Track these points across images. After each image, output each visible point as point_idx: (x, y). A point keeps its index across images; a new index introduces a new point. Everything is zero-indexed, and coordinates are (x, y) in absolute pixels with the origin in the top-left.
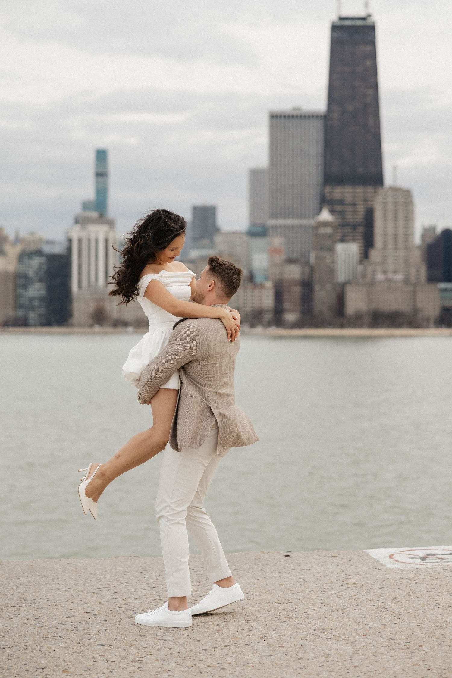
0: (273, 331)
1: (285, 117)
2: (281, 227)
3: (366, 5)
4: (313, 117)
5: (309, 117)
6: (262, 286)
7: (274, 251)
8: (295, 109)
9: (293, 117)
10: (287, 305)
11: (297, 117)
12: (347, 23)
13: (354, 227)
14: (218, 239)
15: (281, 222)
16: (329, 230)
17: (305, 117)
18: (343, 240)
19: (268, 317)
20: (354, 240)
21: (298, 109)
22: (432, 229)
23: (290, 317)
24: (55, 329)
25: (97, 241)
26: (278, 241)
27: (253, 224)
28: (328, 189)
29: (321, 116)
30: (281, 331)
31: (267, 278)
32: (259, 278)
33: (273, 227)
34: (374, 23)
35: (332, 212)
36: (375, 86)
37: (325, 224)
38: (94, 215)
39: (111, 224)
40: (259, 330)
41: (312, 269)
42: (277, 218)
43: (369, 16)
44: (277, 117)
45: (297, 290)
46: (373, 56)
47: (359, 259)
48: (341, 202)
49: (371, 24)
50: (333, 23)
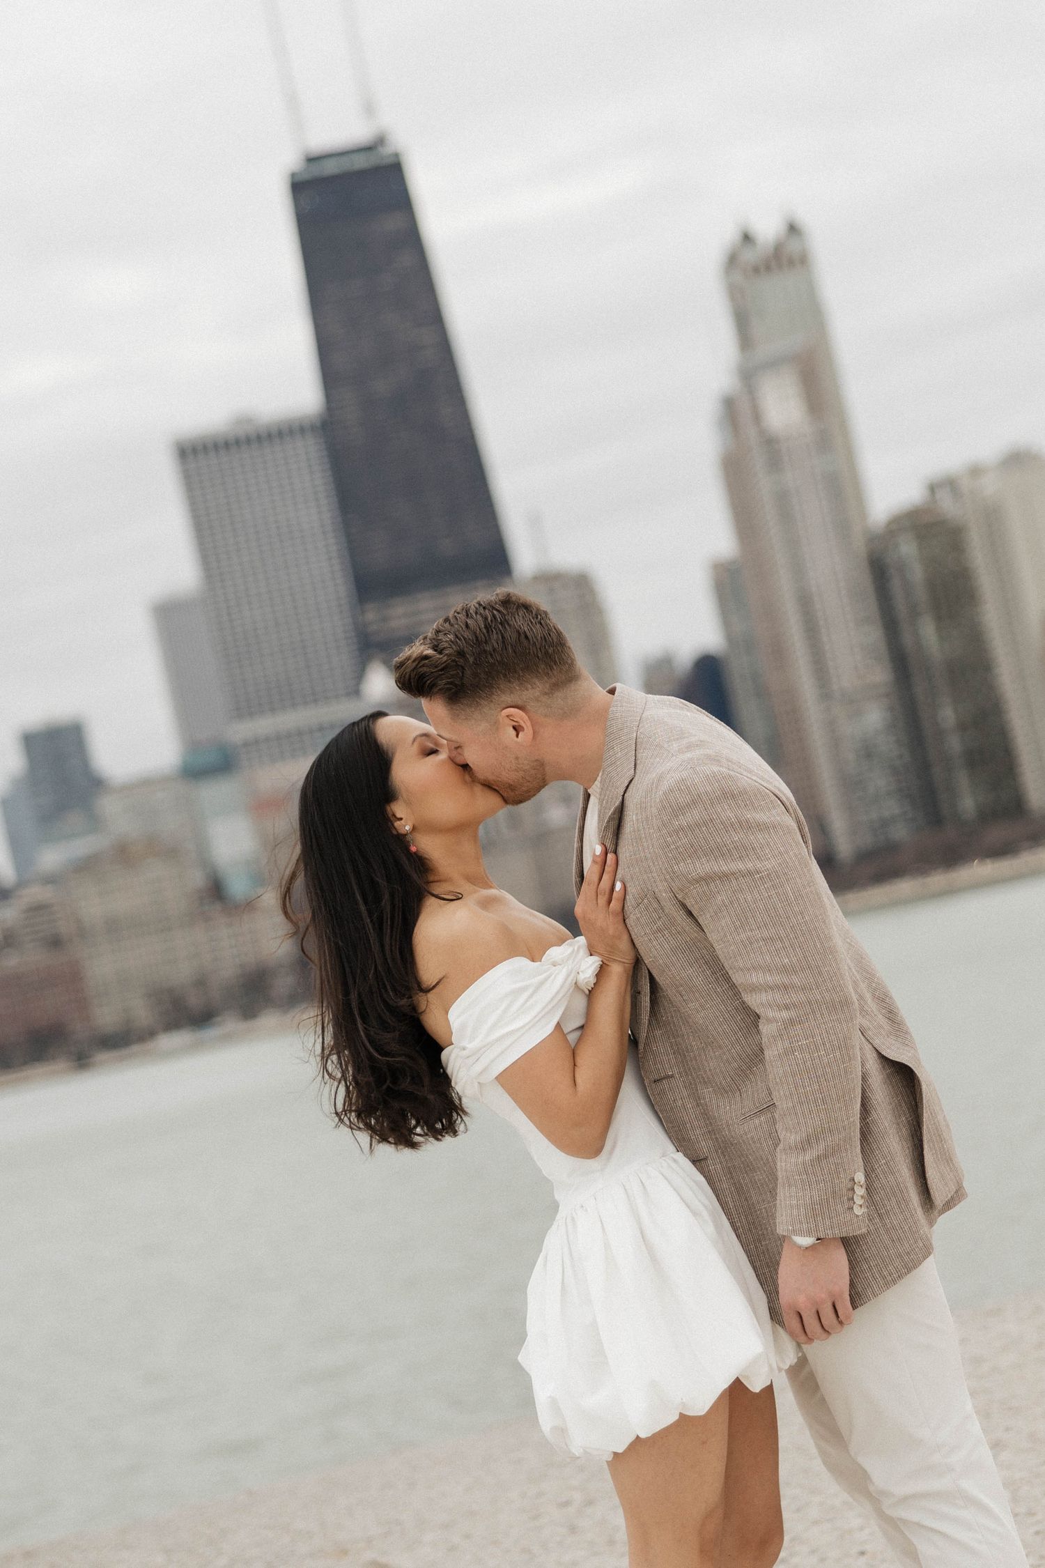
1: (216, 447)
2: (267, 739)
3: (369, 109)
4: (291, 432)
5: (280, 434)
6: (249, 906)
7: (261, 807)
8: (239, 423)
9: (238, 442)
11: (248, 441)
12: (331, 168)
14: (109, 806)
15: (264, 725)
17: (270, 436)
19: (284, 983)
22: (664, 662)
26: (267, 778)
27: (192, 745)
28: (371, 615)
29: (313, 428)
31: (259, 879)
32: (238, 886)
33: (246, 744)
34: (397, 155)
36: (434, 318)
40: (269, 1020)
42: (251, 715)
43: (379, 142)
44: (195, 451)
46: (412, 239)
49: (391, 160)
50: (293, 175)
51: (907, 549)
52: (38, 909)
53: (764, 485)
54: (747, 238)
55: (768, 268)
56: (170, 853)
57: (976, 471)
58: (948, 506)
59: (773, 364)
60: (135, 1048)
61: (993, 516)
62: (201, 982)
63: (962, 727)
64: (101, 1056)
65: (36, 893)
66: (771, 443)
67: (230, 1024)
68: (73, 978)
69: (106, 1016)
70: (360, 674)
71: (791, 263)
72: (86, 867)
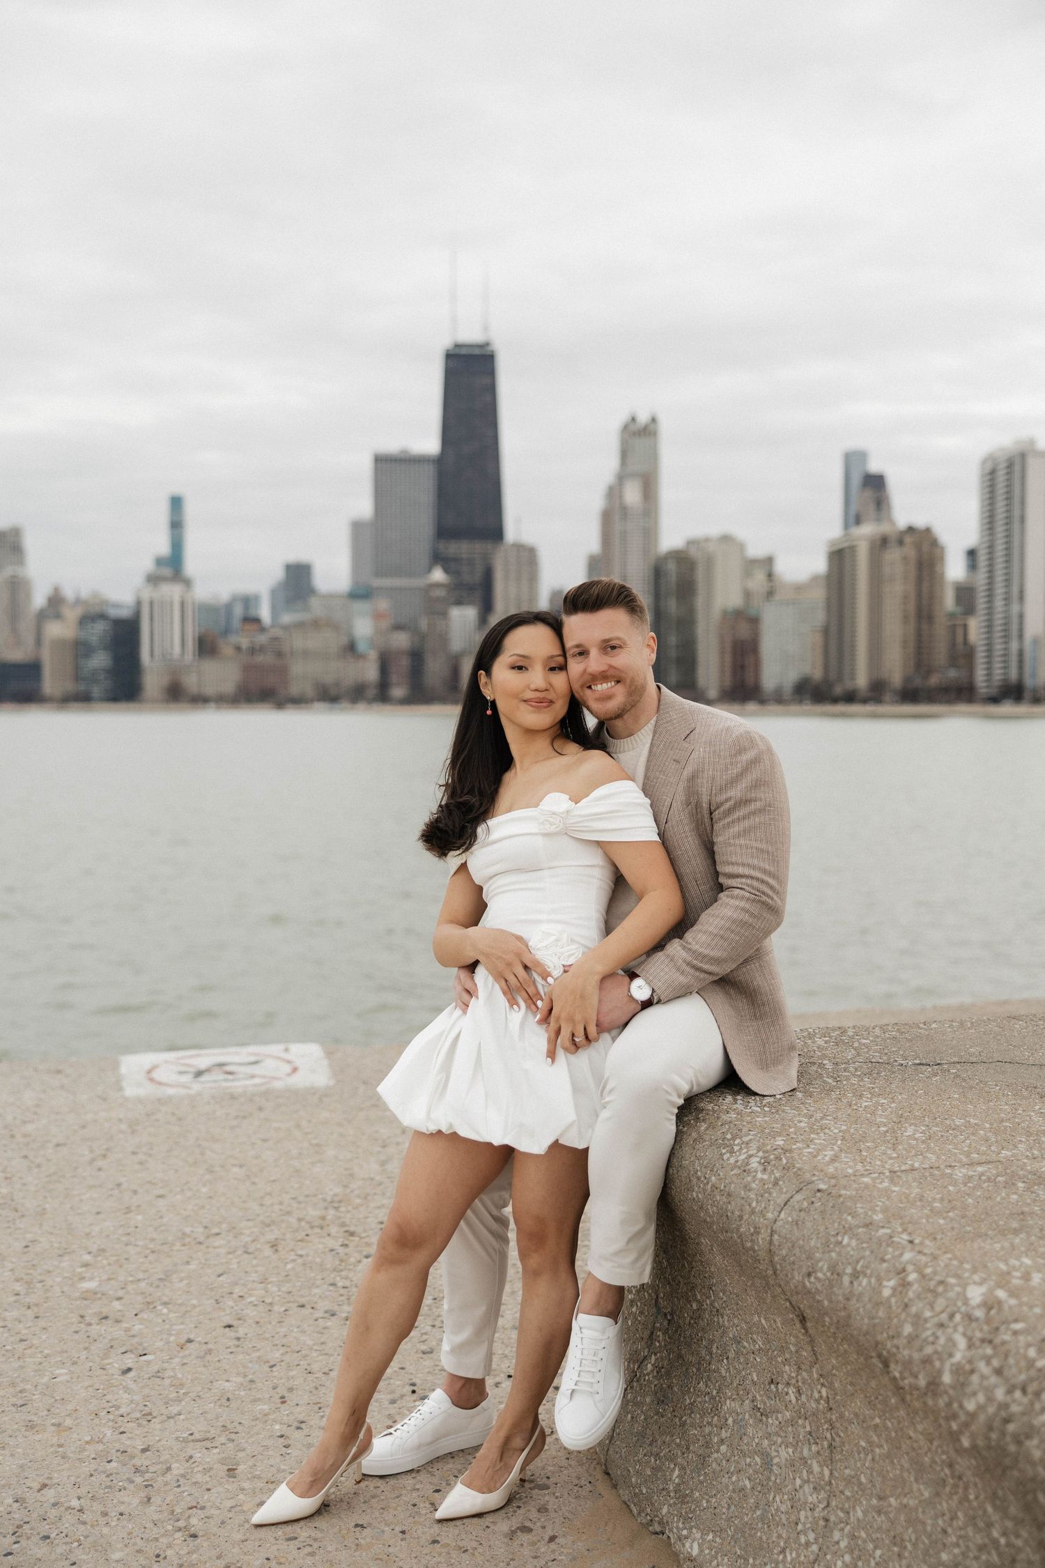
0: (377, 707)
1: (392, 460)
2: (387, 588)
3: (487, 328)
4: (424, 461)
5: (419, 461)
6: (364, 657)
7: (378, 616)
8: (402, 452)
9: (401, 460)
10: (394, 678)
11: (404, 460)
12: (464, 351)
13: (471, 588)
14: (314, 602)
15: (387, 582)
16: (440, 593)
17: (415, 461)
18: (459, 602)
19: (372, 692)
20: (469, 603)
21: (404, 452)
22: (560, 592)
23: (398, 692)
24: (123, 705)
25: (171, 604)
26: (383, 604)
27: (356, 584)
28: (442, 546)
29: (434, 461)
30: (388, 708)
31: (370, 648)
32: (362, 647)
33: (377, 588)
34: (492, 351)
35: (446, 571)
36: (494, 426)
37: (438, 585)
38: (167, 572)
39: (187, 583)
40: (361, 706)
41: (423, 637)
42: (382, 577)
43: (488, 344)
44: (382, 460)
45: (405, 662)
46: (492, 389)
47: (477, 623)
48: (456, 560)
49: (491, 353)
50: (448, 351)
51: (671, 567)
52: (276, 639)
53: (618, 526)
54: (633, 419)
55: (640, 434)
56: (334, 626)
57: (707, 540)
58: (693, 552)
59: (633, 475)
60: (303, 705)
61: (710, 561)
62: (337, 684)
63: (677, 646)
64: (289, 705)
65: (277, 632)
66: (624, 510)
67: (345, 704)
68: (283, 671)
69: (294, 690)
70: (429, 570)
71: (650, 434)
72: (300, 625)
